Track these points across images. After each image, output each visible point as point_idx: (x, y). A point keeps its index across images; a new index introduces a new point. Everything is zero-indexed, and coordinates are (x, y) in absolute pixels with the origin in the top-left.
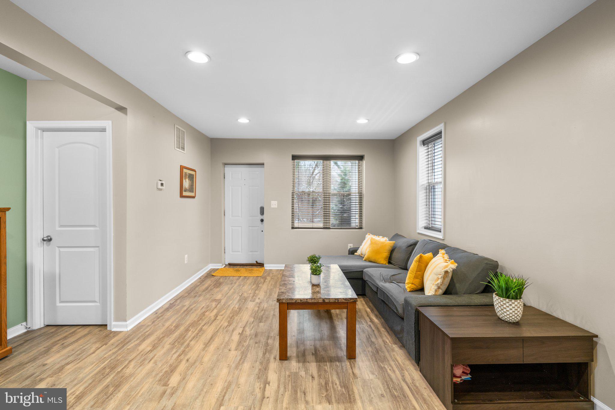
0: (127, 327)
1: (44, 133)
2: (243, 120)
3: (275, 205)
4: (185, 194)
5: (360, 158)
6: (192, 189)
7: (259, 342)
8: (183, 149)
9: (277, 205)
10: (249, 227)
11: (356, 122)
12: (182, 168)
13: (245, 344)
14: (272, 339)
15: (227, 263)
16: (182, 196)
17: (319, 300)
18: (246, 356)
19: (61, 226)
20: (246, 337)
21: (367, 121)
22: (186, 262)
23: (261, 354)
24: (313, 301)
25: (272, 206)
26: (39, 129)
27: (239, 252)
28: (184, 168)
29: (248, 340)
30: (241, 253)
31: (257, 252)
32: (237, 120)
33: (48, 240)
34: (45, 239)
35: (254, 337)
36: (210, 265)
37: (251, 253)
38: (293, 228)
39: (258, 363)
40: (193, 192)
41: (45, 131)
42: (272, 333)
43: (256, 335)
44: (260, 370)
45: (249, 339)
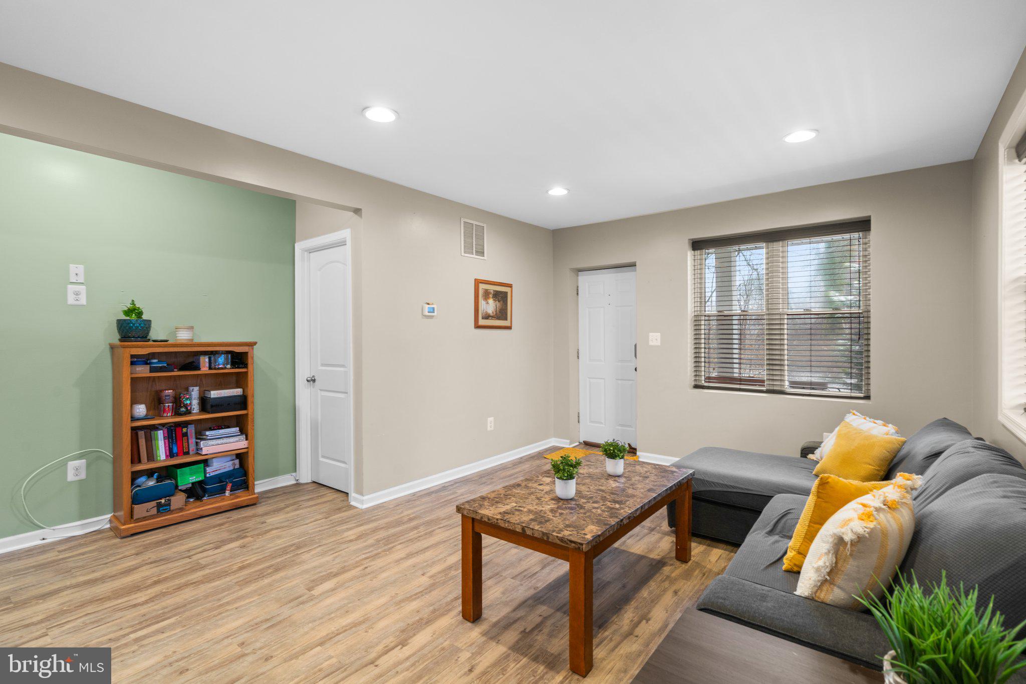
0: (363, 504)
1: (311, 254)
2: (558, 191)
3: (656, 340)
4: (482, 322)
5: (863, 225)
6: (502, 314)
8: (481, 253)
9: (659, 340)
10: (617, 379)
11: (784, 141)
12: (477, 282)
15: (581, 441)
16: (478, 326)
17: (516, 526)
19: (323, 365)
21: (812, 135)
22: (489, 429)
24: (506, 525)
25: (651, 343)
26: (306, 251)
27: (601, 423)
28: (481, 283)
30: (604, 426)
31: (630, 426)
32: (547, 192)
33: (313, 380)
34: (309, 379)
36: (553, 439)
37: (620, 428)
38: (696, 387)
40: (506, 319)
41: (312, 252)
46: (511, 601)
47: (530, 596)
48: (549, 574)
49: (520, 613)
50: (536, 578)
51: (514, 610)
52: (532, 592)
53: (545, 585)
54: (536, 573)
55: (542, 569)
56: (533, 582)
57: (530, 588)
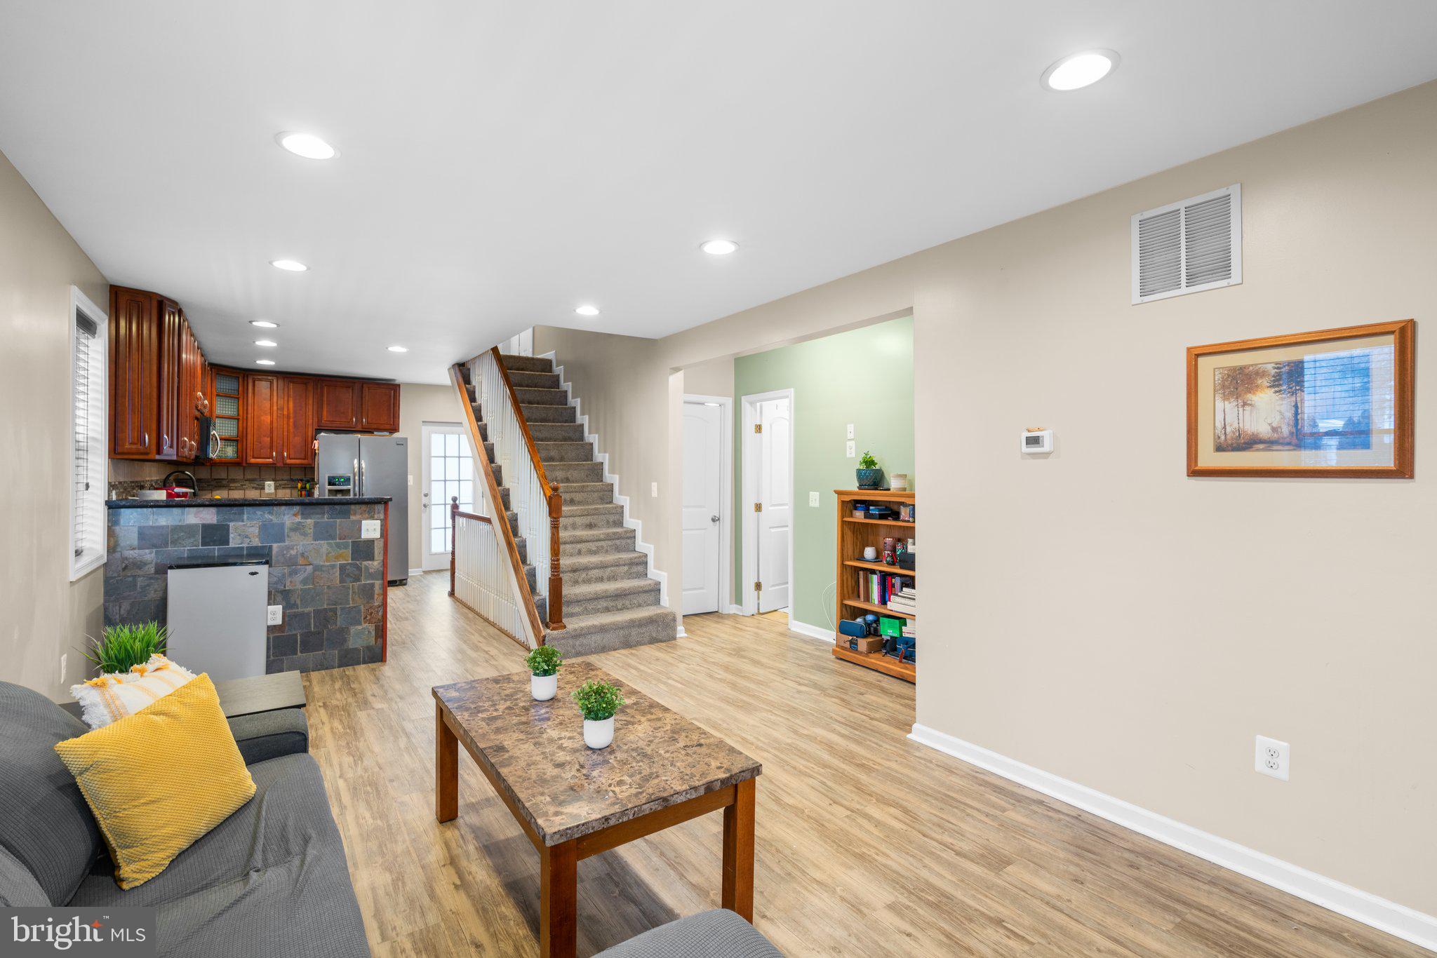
8: (1216, 270)
16: (1196, 471)
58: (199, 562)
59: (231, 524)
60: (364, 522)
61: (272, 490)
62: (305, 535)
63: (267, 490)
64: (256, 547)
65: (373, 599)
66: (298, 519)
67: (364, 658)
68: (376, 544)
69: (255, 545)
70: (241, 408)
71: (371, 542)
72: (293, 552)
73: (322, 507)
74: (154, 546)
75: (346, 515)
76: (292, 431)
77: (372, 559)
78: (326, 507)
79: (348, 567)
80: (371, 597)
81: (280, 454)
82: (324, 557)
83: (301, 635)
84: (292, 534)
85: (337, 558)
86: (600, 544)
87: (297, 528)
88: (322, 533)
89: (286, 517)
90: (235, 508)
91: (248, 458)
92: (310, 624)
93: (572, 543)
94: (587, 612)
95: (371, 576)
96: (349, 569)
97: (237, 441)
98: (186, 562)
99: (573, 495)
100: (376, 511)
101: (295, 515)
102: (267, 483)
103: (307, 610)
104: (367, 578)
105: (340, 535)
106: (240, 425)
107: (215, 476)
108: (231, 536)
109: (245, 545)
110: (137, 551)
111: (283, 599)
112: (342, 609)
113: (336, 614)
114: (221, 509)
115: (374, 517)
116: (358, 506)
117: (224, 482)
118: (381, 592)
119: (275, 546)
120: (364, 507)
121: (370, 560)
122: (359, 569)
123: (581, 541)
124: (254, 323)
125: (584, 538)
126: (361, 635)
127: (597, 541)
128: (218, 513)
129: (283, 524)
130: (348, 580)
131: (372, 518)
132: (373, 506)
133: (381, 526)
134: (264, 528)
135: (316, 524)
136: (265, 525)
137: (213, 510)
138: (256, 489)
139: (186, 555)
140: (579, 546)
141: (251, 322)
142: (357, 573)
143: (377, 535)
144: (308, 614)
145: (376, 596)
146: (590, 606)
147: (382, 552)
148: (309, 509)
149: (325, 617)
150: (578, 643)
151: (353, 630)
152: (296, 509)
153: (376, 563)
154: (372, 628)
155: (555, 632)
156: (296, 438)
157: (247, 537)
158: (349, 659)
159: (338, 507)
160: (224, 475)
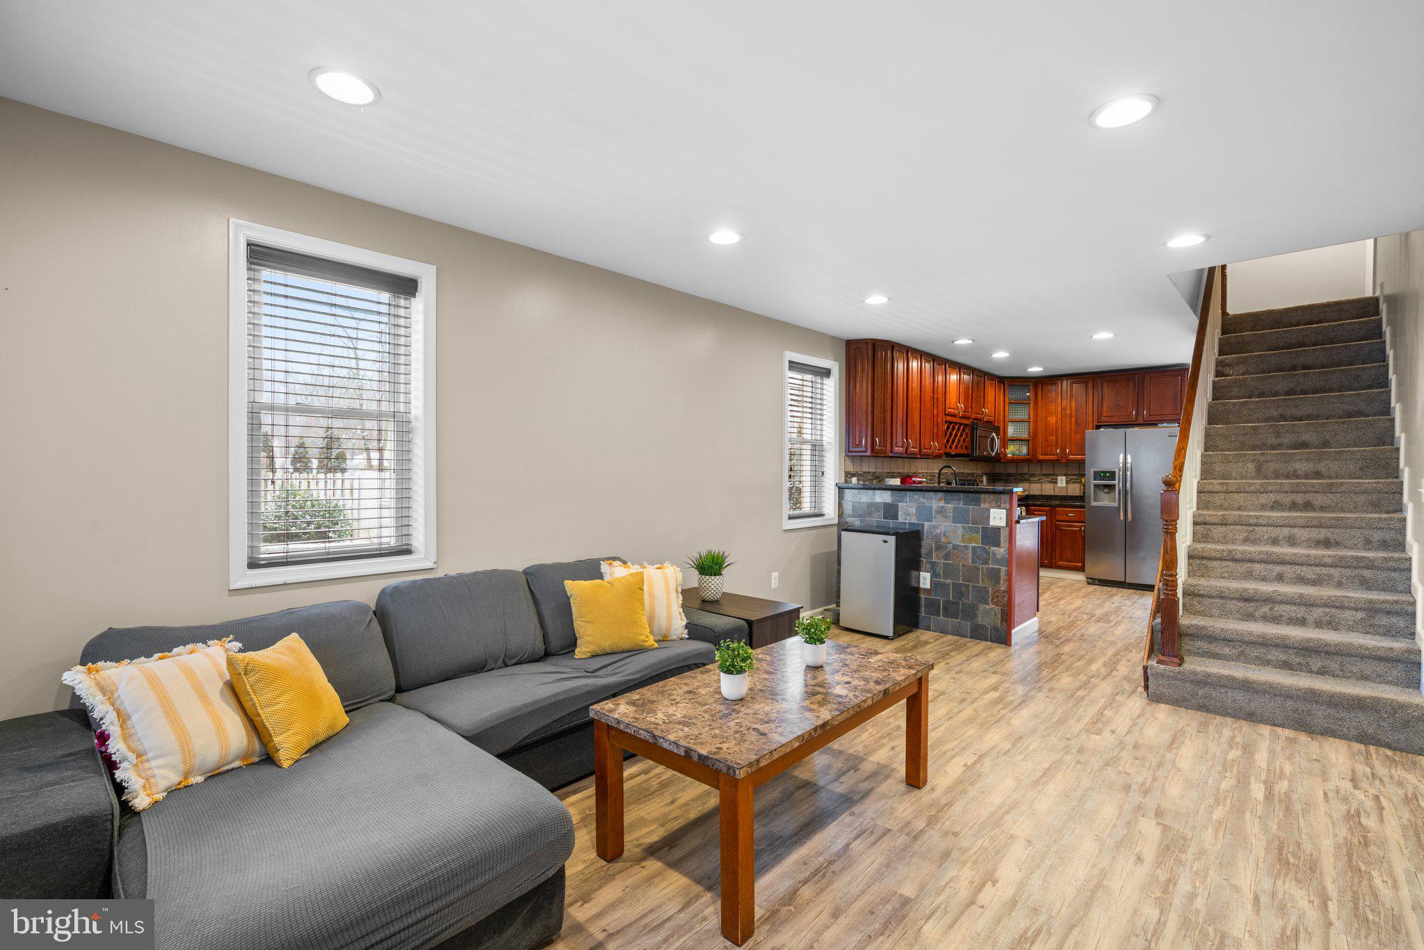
7: (946, 834)
13: (986, 843)
14: (911, 828)
18: (992, 814)
20: (975, 862)
23: (958, 807)
29: (975, 849)
35: (955, 854)
39: (971, 795)
42: (898, 844)
43: (946, 855)
44: (972, 784)
45: (972, 852)
46: (879, 799)
47: (858, 804)
48: (836, 836)
49: (864, 786)
50: (855, 829)
51: (872, 789)
52: (857, 809)
53: (840, 818)
54: (856, 838)
55: (848, 845)
56: (858, 824)
57: (860, 814)
58: (882, 530)
59: (900, 504)
60: (991, 510)
61: (1064, 485)
62: (946, 517)
63: (1059, 485)
64: (914, 524)
65: (999, 583)
66: (942, 504)
67: (991, 636)
68: (1002, 532)
69: (913, 521)
70: (1032, 412)
71: (998, 529)
72: (938, 531)
73: (959, 494)
74: (860, 516)
75: (977, 502)
76: (1073, 429)
77: (998, 545)
78: (962, 494)
79: (978, 550)
80: (997, 581)
81: (1063, 450)
82: (960, 539)
83: (943, 601)
84: (937, 516)
85: (970, 540)
86: (1325, 571)
87: (941, 511)
88: (959, 517)
89: (934, 501)
90: (902, 492)
91: (1038, 455)
92: (949, 594)
93: (1262, 561)
94: (1241, 657)
95: (998, 561)
96: (979, 552)
97: (1028, 440)
98: (876, 530)
99: (1309, 497)
100: (1003, 500)
101: (940, 500)
102: (1059, 478)
103: (948, 581)
104: (994, 563)
105: (972, 520)
106: (1031, 427)
107: (1020, 471)
108: (900, 513)
109: (907, 521)
110: (851, 518)
111: (931, 568)
112: (973, 587)
113: (969, 590)
114: (894, 492)
115: (1000, 506)
116: (987, 495)
117: (1026, 476)
118: (1006, 578)
119: (926, 524)
120: (992, 496)
121: (997, 547)
122: (987, 553)
123: (1282, 562)
124: (955, 343)
125: (1287, 558)
126: (988, 613)
127: (1317, 565)
128: (892, 495)
129: (931, 507)
130: (978, 561)
131: (999, 507)
132: (1000, 496)
133: (1007, 515)
134: (919, 509)
135: (955, 509)
136: (920, 507)
137: (889, 493)
138: (1051, 482)
139: (875, 525)
140: (1278, 568)
141: (953, 342)
142: (985, 556)
143: (1003, 523)
144: (948, 585)
145: (1002, 581)
146: (1255, 652)
147: (1008, 540)
148: (949, 496)
149: (960, 591)
150: (1201, 692)
151: (982, 607)
152: (940, 495)
153: (1002, 550)
154: (998, 609)
155: (1162, 667)
156: (1078, 435)
157: (908, 515)
158: (978, 634)
159: (970, 495)
160: (1026, 471)
